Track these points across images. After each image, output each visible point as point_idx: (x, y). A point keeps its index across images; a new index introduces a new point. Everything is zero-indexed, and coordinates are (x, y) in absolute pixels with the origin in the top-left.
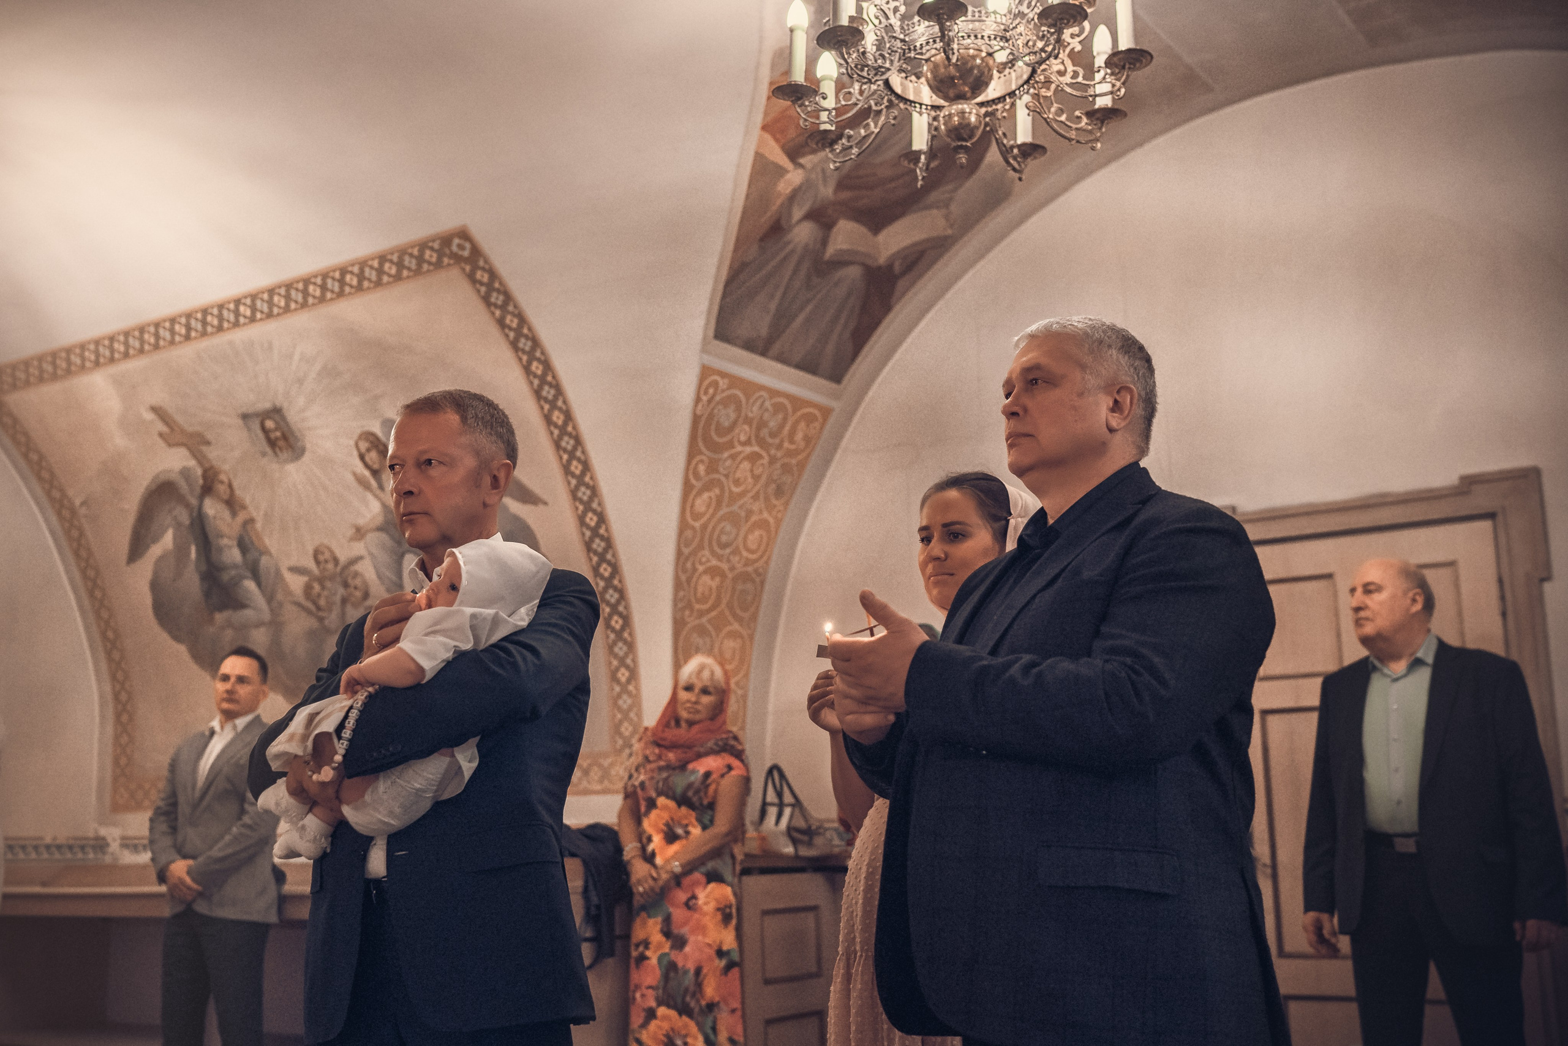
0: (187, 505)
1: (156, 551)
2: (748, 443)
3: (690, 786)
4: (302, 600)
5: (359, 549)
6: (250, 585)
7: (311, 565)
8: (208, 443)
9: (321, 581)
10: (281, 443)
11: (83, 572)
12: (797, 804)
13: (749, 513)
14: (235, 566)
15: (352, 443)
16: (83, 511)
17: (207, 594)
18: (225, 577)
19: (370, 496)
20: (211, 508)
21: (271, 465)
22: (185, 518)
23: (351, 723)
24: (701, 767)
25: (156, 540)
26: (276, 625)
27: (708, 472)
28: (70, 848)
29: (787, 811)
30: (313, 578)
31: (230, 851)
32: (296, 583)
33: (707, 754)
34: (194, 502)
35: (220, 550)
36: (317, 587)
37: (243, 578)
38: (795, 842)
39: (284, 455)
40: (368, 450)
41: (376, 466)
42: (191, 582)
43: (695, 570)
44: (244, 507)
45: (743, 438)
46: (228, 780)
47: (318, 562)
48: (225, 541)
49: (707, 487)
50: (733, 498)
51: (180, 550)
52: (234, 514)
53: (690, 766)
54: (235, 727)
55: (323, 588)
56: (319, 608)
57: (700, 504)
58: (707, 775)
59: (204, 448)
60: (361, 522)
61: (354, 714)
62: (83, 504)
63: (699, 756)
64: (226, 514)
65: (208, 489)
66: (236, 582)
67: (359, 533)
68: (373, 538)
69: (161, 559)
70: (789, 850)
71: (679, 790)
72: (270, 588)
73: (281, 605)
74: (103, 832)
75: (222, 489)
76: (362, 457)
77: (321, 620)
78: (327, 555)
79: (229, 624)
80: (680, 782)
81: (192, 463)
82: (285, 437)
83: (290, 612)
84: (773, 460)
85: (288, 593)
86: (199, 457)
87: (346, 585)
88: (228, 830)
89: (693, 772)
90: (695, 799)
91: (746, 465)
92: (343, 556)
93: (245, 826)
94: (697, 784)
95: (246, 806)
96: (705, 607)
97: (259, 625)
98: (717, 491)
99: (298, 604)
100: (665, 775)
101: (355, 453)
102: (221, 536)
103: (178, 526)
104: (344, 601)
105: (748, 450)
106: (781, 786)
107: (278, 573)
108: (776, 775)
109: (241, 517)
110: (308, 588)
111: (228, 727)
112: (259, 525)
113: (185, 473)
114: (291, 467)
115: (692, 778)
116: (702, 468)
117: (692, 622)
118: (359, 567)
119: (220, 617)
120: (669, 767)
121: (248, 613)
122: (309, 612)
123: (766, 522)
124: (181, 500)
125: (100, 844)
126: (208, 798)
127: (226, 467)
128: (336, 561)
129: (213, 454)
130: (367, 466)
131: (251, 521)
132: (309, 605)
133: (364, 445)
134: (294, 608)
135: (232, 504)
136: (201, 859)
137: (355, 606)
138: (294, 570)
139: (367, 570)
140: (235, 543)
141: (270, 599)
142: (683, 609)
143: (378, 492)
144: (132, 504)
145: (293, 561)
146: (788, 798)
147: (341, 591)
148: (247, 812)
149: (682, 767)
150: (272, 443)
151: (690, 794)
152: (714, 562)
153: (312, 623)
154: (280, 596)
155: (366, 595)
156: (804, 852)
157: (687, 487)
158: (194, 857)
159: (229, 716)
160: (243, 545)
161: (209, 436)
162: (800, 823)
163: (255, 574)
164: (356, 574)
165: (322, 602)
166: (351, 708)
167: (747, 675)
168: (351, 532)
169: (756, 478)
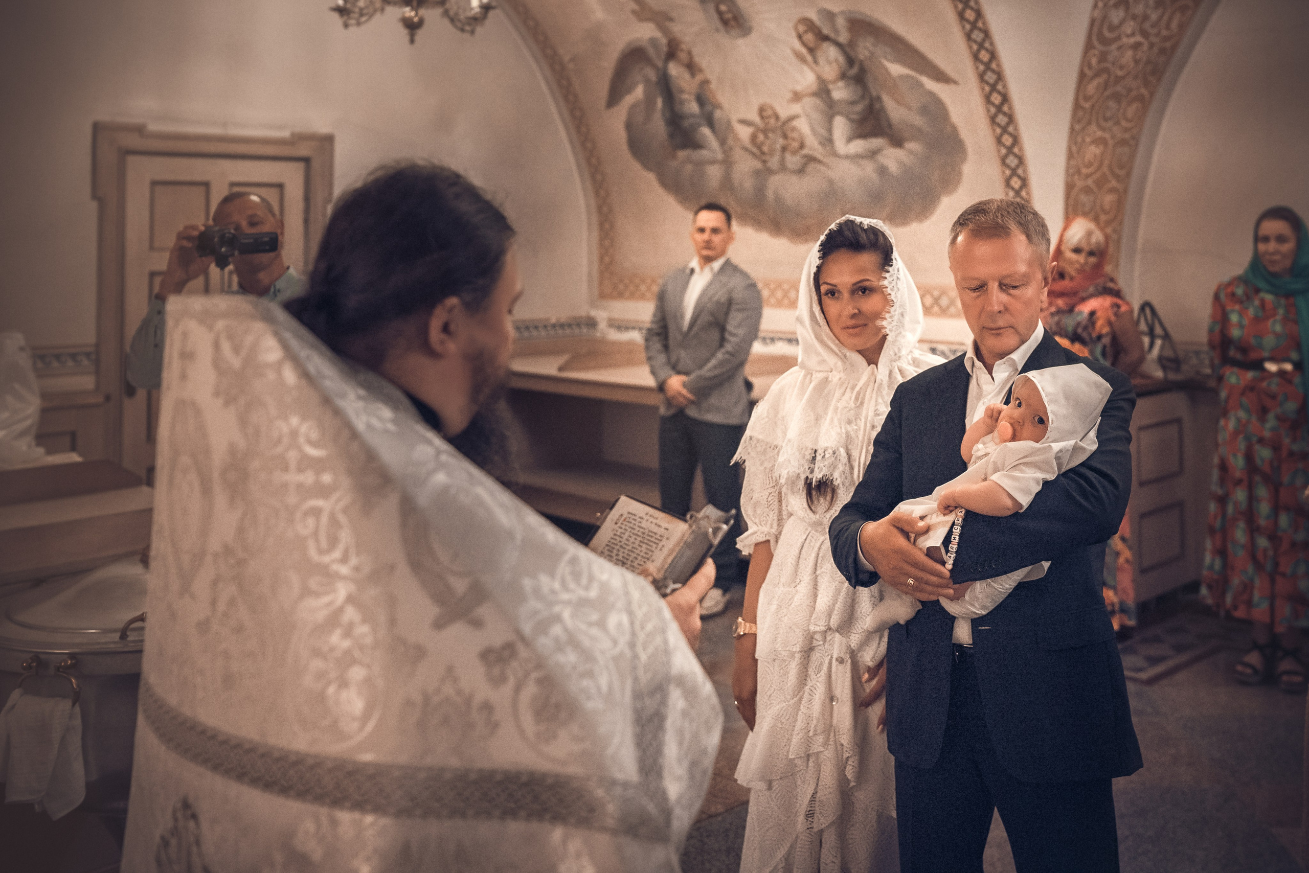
0: (654, 66)
1: (629, 100)
2: (1133, 34)
3: (1079, 324)
4: (749, 145)
5: (796, 108)
6: (706, 131)
7: (757, 119)
8: (671, 20)
9: (765, 132)
10: (733, 23)
11: (572, 112)
12: (1166, 336)
13: (1130, 90)
14: (693, 116)
15: (791, 25)
16: (571, 66)
17: (671, 136)
18: (686, 123)
19: (805, 68)
20: (674, 69)
21: (723, 39)
22: (652, 75)
23: (955, 538)
24: (1086, 308)
25: (629, 91)
26: (727, 163)
27: (1100, 62)
28: (570, 325)
29: (1159, 342)
30: (758, 130)
31: (716, 372)
32: (744, 133)
33: (1091, 296)
34: (660, 64)
35: (682, 102)
36: (761, 137)
37: (700, 125)
38: (1164, 368)
39: (734, 32)
40: (806, 32)
41: (811, 45)
42: (658, 126)
43: (1084, 141)
44: (701, 70)
45: (1129, 31)
46: (712, 314)
47: (762, 117)
48: (685, 96)
49: (1097, 75)
50: (1119, 79)
51: (649, 101)
52: (693, 75)
53: (1077, 309)
54: (712, 269)
55: (766, 137)
56: (763, 153)
57: (1091, 88)
58: (1092, 313)
59: (667, 24)
60: (799, 88)
61: (957, 530)
62: (573, 60)
63: (1083, 300)
64: (687, 75)
65: (671, 55)
66: (694, 128)
67: (797, 97)
68: (809, 102)
69: (633, 107)
70: (1159, 374)
71: (1070, 329)
72: (723, 134)
73: (731, 148)
74: (593, 313)
75: (683, 56)
76: (800, 37)
77: (764, 162)
78: (769, 112)
79: (689, 160)
80: (1069, 322)
81: (658, 34)
82: (735, 18)
83: (738, 154)
84: (1152, 45)
85: (737, 139)
86: (665, 31)
87: (785, 136)
88: (713, 355)
89: (1081, 313)
90: (1085, 335)
91: (1129, 53)
92: (784, 113)
93: (728, 352)
94: (1084, 323)
95: (727, 336)
96: (1090, 170)
97: (713, 162)
98: (1105, 76)
99: (746, 149)
100: (1056, 318)
101: (794, 34)
102: (682, 91)
103: (647, 81)
104: (784, 149)
105: (1132, 40)
106: (1153, 321)
107: (729, 124)
108: (1148, 311)
109: (699, 78)
110: (754, 138)
111: (707, 270)
112: (713, 86)
113: (653, 41)
114: (740, 42)
115: (1079, 318)
116: (1094, 61)
117: (1080, 184)
118: (796, 123)
119: (682, 154)
120: (1059, 312)
121: (704, 153)
122: (753, 154)
123: (1143, 96)
124: (649, 61)
125: (592, 323)
126: (695, 329)
127: (687, 39)
128: (777, 117)
129: (676, 29)
130: (804, 44)
131: (706, 82)
132: (754, 150)
133: (801, 28)
134: (742, 152)
135: (692, 67)
136: (693, 376)
137: (794, 153)
138: (743, 122)
139: (803, 126)
140: (693, 97)
141: (723, 142)
142: (1073, 175)
143: (814, 66)
144: (609, 63)
145: (742, 116)
146: (1158, 330)
147: (781, 142)
148: (728, 341)
149: (1071, 310)
150: (725, 23)
151: (1080, 330)
152: (1099, 133)
153: (758, 165)
154: (730, 142)
155: (802, 146)
156: (1172, 376)
157: (1082, 76)
158: (687, 373)
159: (708, 260)
160: (701, 100)
161: (674, 14)
162: (1169, 353)
163: (711, 124)
164: (794, 129)
165: (765, 149)
166: (953, 524)
167: (1121, 223)
168: (789, 95)
169: (1136, 62)
